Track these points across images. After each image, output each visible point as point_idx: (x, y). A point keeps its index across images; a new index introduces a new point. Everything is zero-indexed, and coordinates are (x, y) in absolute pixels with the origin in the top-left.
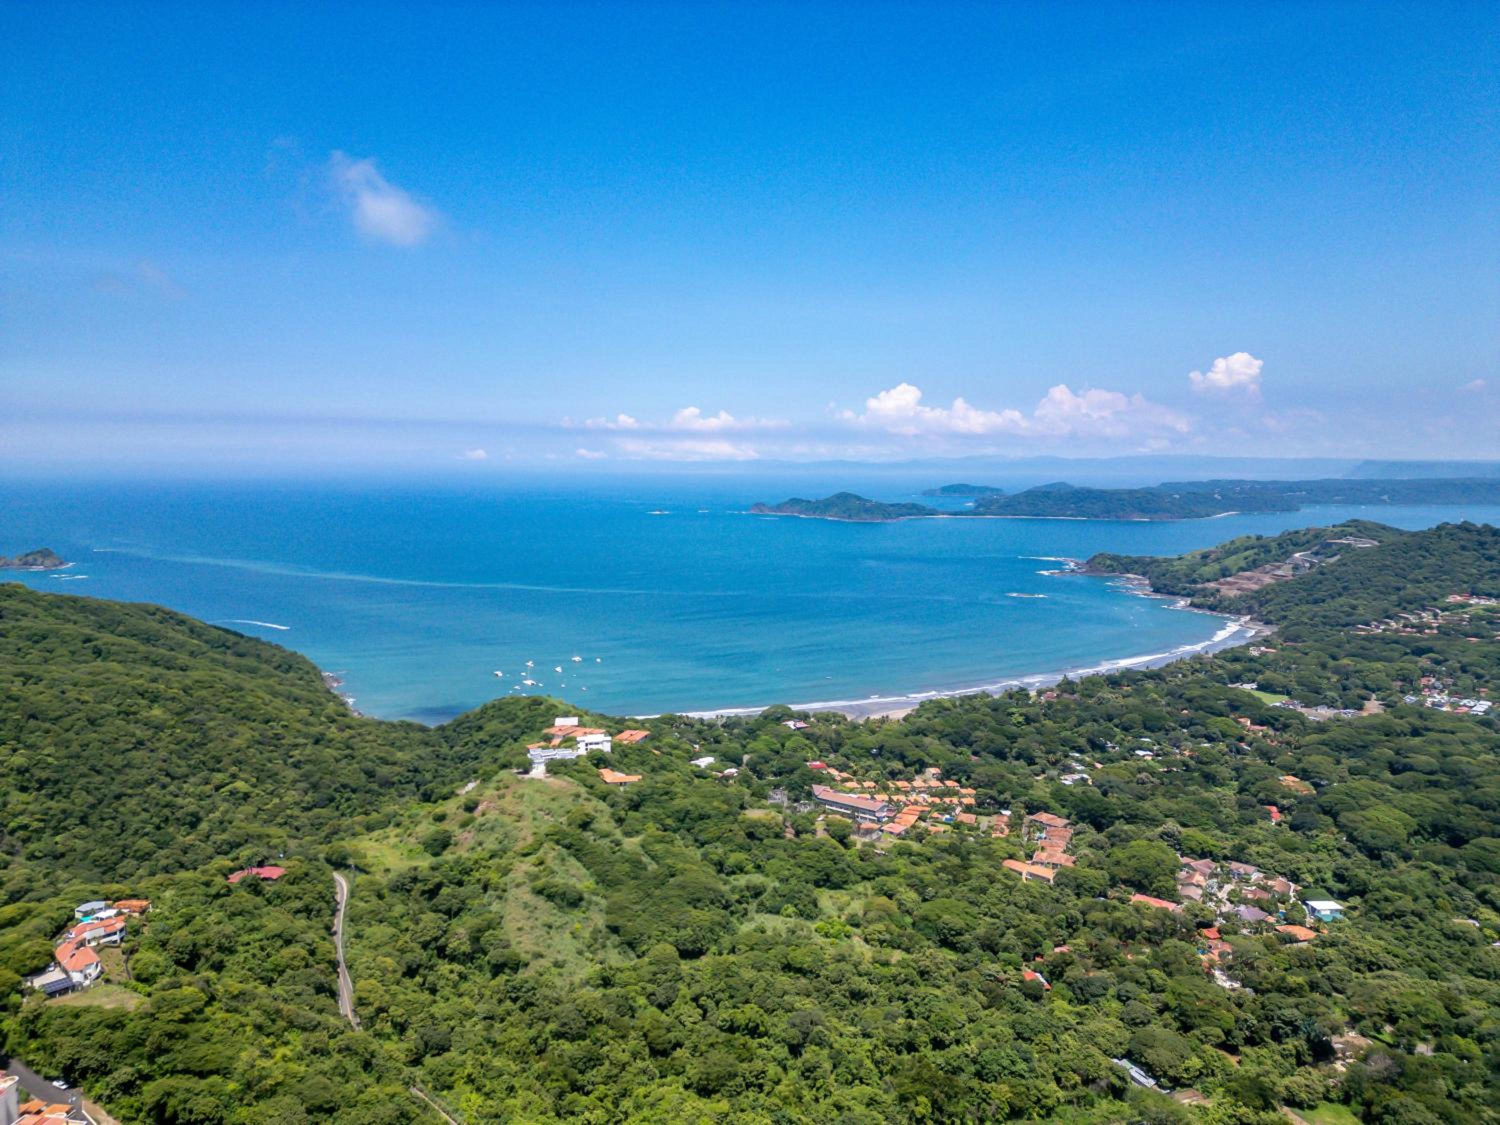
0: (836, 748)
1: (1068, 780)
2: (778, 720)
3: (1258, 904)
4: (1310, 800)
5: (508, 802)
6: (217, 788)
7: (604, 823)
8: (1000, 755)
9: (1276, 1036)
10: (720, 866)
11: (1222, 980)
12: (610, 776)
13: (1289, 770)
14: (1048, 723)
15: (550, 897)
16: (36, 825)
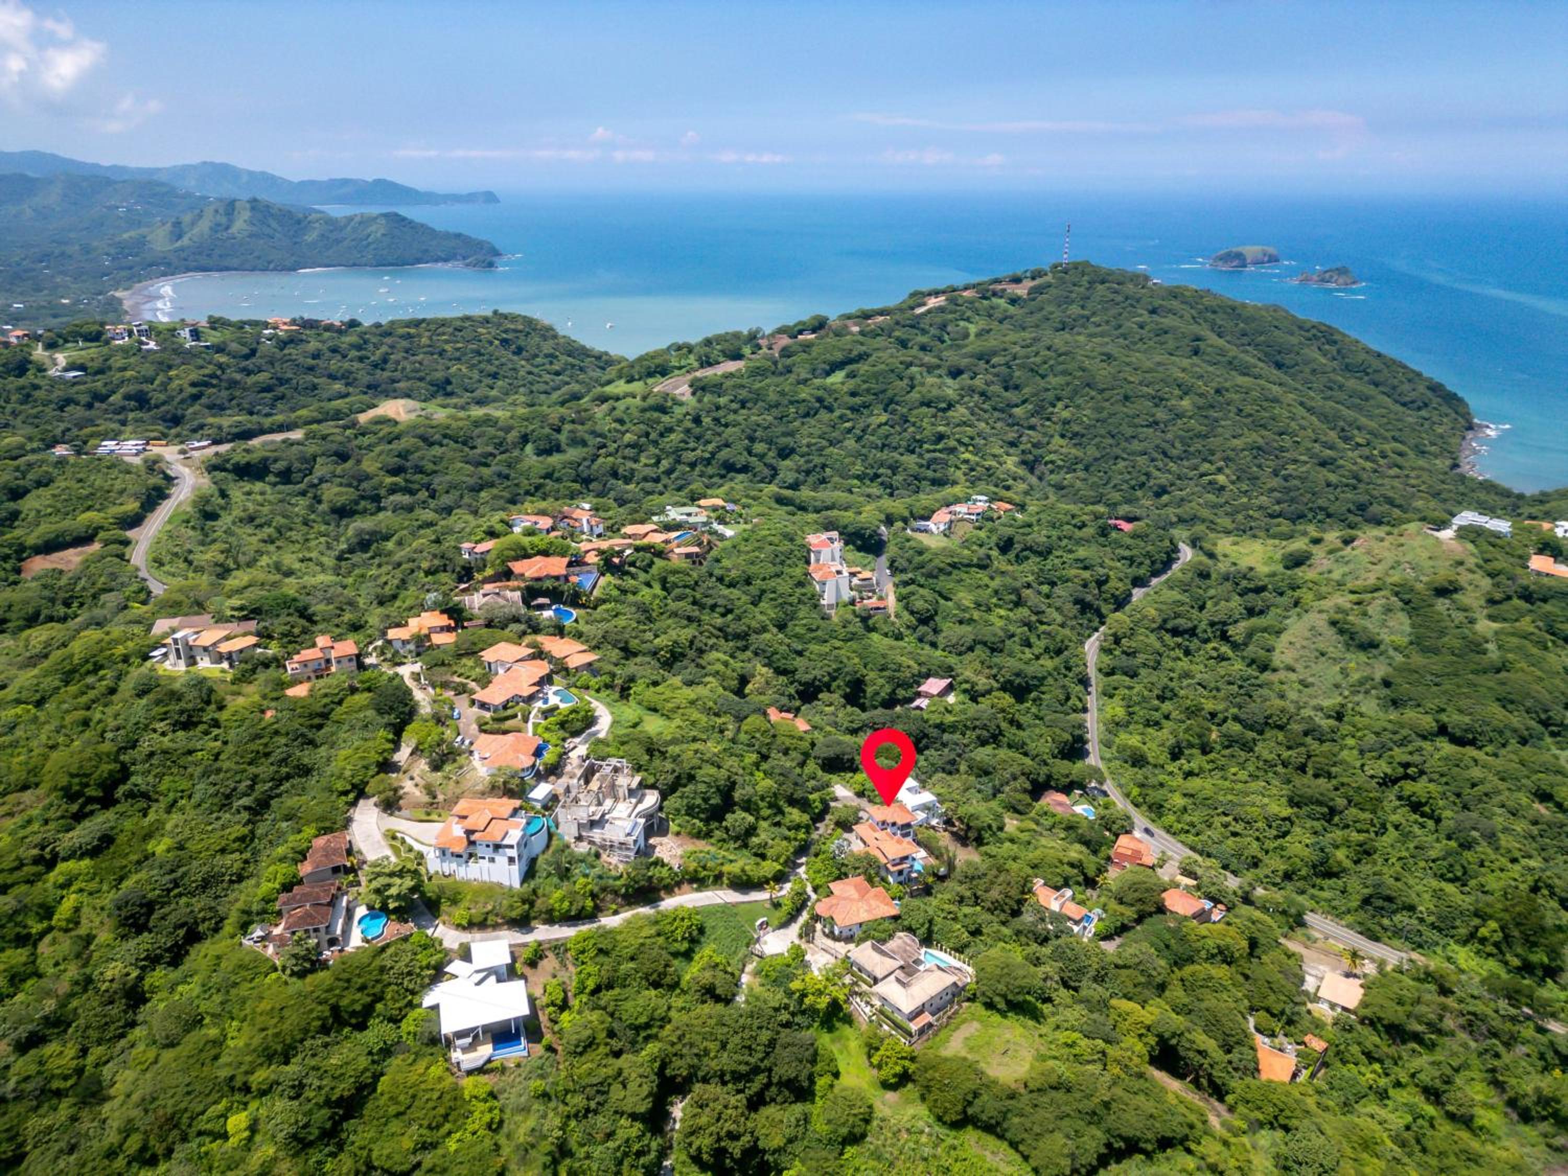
5: (1384, 546)
6: (1202, 475)
7: (1472, 598)
12: (1540, 563)
15: (1341, 632)
16: (1060, 463)
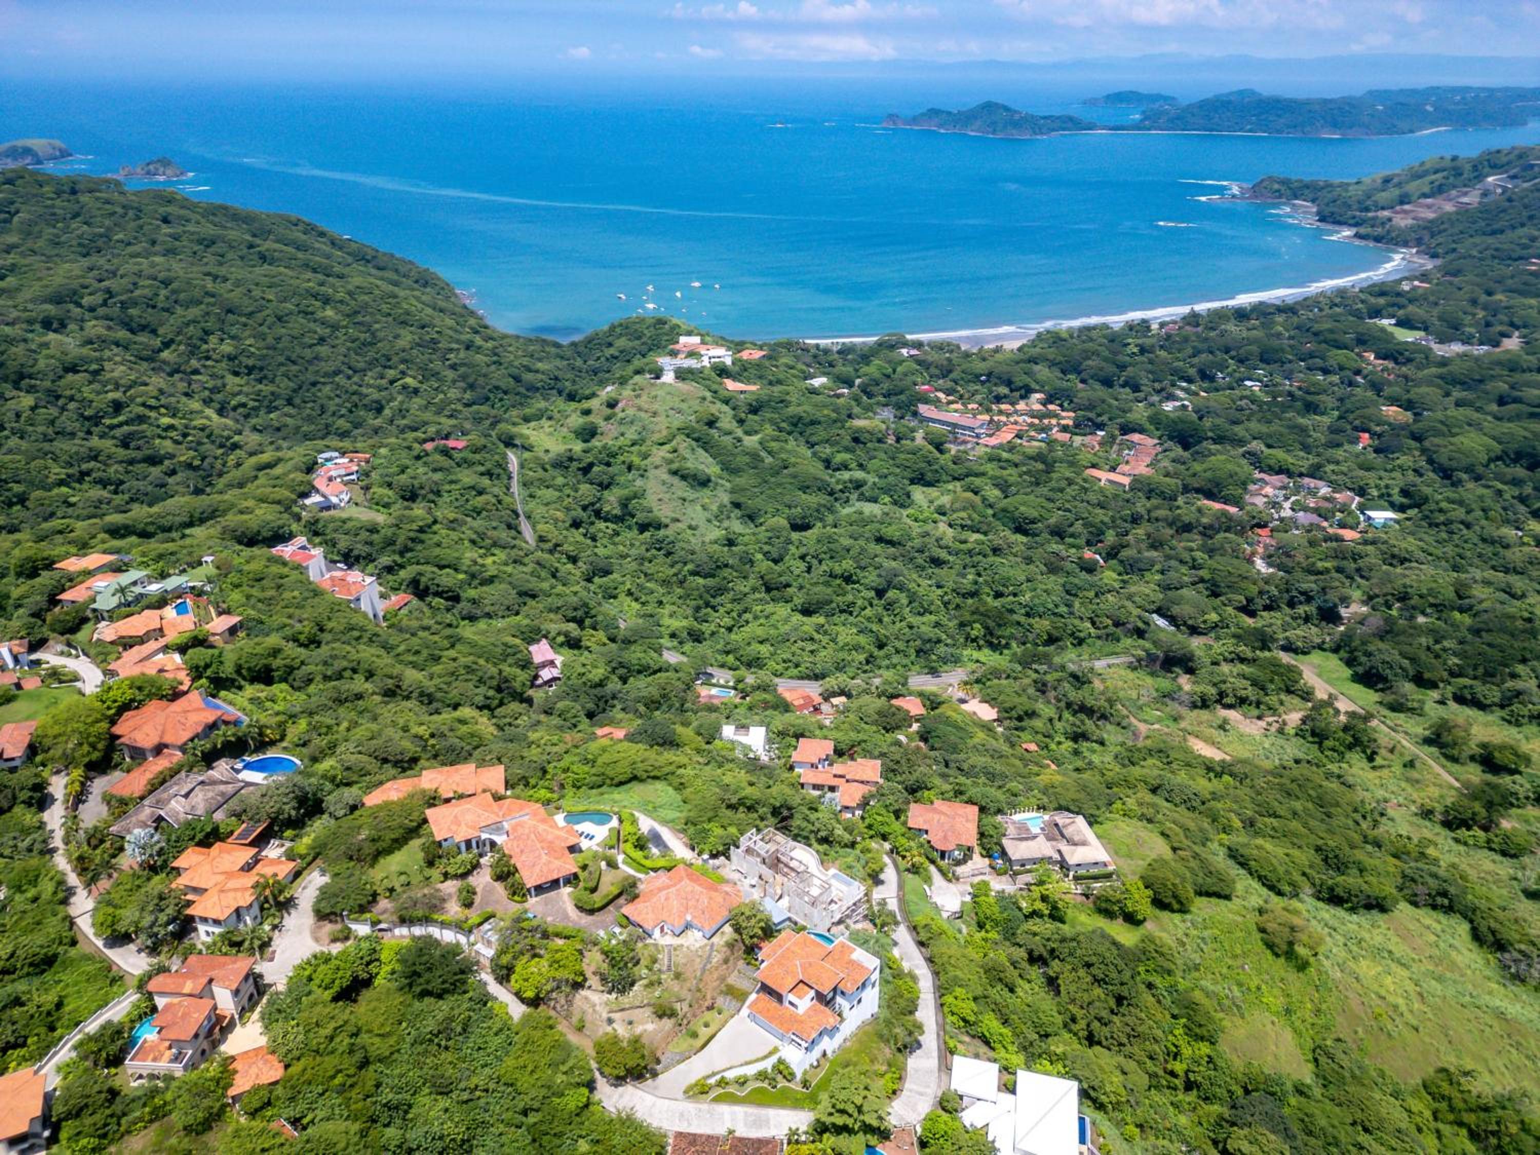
0: (946, 372)
1: (1168, 407)
2: (892, 347)
3: (1317, 511)
4: (1404, 427)
5: (643, 401)
6: (392, 382)
7: (727, 421)
8: (1107, 383)
9: (1291, 604)
10: (827, 463)
11: (1260, 564)
12: (731, 385)
13: (1393, 401)
14: (1163, 354)
15: (684, 478)
16: (252, 404)
